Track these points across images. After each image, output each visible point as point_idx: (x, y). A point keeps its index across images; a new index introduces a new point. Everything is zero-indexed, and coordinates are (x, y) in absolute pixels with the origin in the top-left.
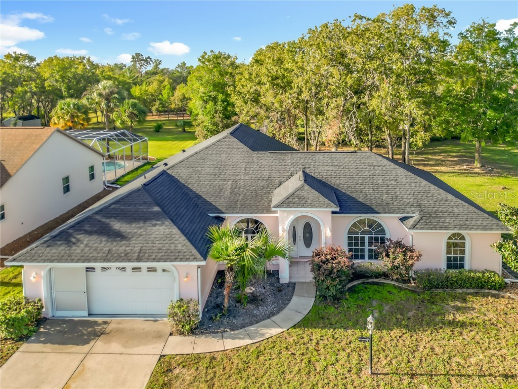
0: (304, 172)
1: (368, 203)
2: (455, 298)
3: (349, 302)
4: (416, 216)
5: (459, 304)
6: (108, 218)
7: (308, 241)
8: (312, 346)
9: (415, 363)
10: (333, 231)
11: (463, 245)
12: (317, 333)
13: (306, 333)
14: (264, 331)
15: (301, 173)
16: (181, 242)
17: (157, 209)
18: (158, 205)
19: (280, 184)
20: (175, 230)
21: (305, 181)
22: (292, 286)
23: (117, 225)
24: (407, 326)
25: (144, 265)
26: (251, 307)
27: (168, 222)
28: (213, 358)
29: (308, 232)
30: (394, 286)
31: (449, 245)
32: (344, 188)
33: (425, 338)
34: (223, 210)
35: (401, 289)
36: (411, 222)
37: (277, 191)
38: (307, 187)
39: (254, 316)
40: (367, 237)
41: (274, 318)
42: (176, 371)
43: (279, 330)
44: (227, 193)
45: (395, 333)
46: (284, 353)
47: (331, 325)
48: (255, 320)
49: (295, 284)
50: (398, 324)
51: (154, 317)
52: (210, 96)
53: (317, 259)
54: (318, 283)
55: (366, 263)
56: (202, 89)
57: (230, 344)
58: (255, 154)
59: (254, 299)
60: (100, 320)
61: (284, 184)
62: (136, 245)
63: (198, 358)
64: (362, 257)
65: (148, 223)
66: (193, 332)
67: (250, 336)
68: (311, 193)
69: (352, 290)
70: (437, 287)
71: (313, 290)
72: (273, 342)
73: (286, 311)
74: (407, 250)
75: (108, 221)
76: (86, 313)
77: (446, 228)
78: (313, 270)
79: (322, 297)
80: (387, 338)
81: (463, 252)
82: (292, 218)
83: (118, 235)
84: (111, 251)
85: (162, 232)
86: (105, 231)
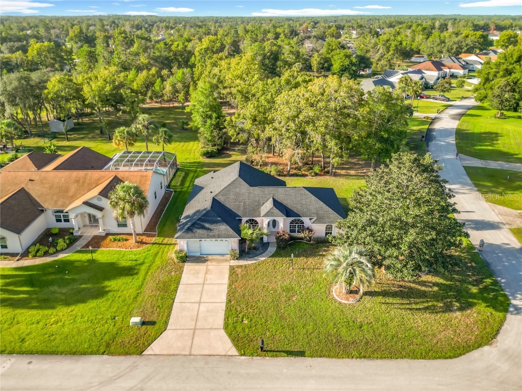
0: (273, 198)
1: (298, 213)
2: (325, 246)
3: (289, 249)
4: (315, 218)
5: (326, 249)
6: (203, 222)
7: (274, 226)
8: (275, 262)
9: (305, 266)
10: (284, 224)
11: (332, 228)
12: (277, 259)
13: (273, 259)
14: (260, 258)
15: (271, 199)
16: (231, 231)
17: (219, 219)
18: (219, 217)
19: (263, 204)
20: (228, 227)
21: (274, 205)
22: (268, 243)
23: (207, 225)
24: (306, 256)
25: (219, 239)
26: (255, 251)
27: (225, 224)
28: (246, 266)
29: (274, 223)
30: (305, 243)
31: (327, 228)
32: (289, 206)
33: (311, 259)
34: (241, 216)
35: (307, 244)
36: (313, 220)
37: (262, 207)
38: (274, 208)
39: (256, 254)
40: (297, 225)
41: (263, 255)
42: (236, 269)
43: (265, 258)
44: (242, 209)
45: (301, 258)
46: (267, 264)
47: (282, 257)
48: (257, 255)
49: (269, 243)
50: (303, 256)
51: (223, 255)
52: (207, 115)
53: (278, 235)
54: (278, 243)
55: (296, 235)
56: (201, 110)
57: (250, 262)
58: (252, 188)
59: (255, 248)
60: (205, 256)
61: (265, 204)
62: (216, 232)
63: (241, 266)
64: (295, 232)
65: (218, 224)
66: (237, 259)
67: (255, 260)
68: (276, 211)
69: (290, 245)
70: (320, 243)
71: (276, 245)
72: (263, 262)
73: (266, 252)
74: (310, 230)
75: (203, 223)
76: (199, 254)
77: (325, 223)
78: (276, 239)
79: (279, 247)
80: (299, 260)
81: (331, 230)
82: (268, 220)
83: (208, 229)
84: (208, 235)
85: (224, 228)
86: (203, 228)
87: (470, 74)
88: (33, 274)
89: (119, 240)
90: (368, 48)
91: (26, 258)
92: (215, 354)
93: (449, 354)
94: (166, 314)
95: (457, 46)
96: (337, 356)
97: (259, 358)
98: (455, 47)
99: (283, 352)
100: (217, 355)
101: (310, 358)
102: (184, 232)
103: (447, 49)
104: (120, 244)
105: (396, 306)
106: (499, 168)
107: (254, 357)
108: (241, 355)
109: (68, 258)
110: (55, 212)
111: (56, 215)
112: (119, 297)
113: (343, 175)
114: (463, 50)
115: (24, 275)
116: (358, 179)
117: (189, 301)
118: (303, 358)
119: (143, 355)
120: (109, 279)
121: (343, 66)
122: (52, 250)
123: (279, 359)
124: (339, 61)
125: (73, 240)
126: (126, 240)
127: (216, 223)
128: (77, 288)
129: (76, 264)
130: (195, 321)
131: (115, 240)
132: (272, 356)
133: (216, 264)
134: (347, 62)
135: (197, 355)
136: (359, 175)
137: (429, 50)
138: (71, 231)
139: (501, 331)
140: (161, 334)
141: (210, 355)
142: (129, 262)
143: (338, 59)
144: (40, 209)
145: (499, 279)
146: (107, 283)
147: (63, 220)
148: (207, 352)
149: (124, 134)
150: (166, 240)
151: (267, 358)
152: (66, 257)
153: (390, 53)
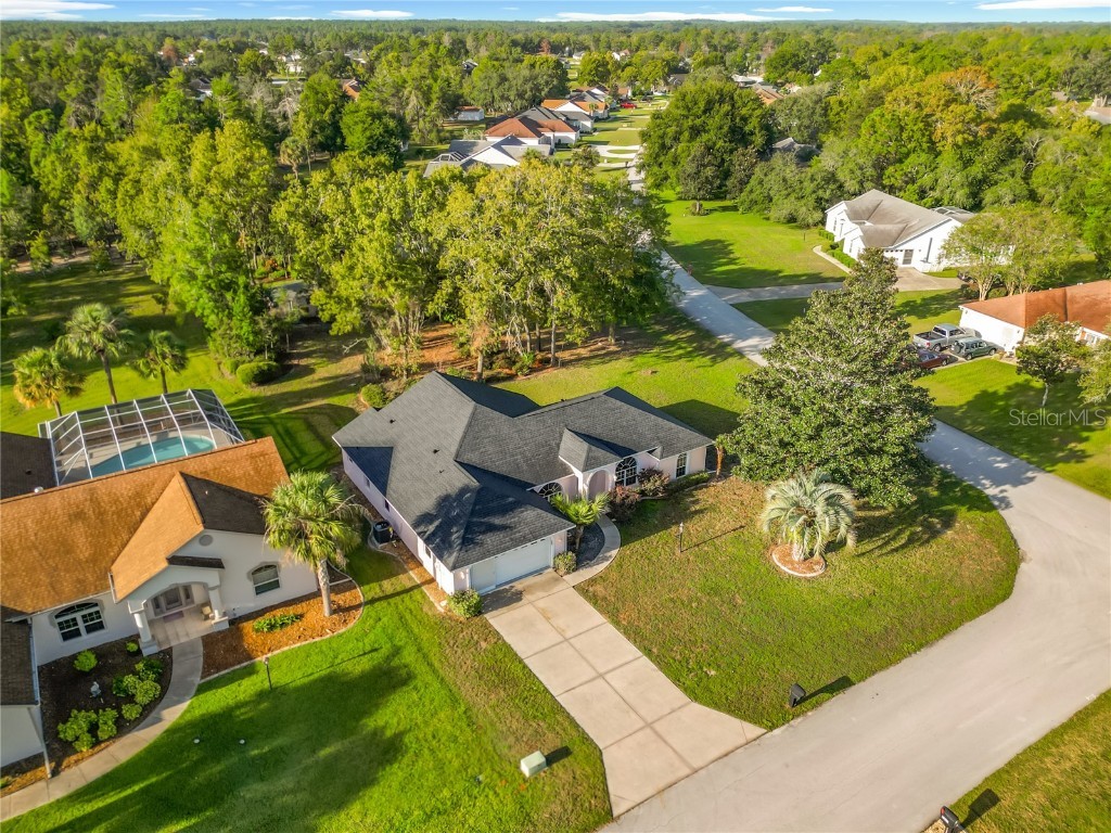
2: (689, 495)
3: (637, 519)
4: (659, 448)
5: (692, 499)
6: (484, 516)
11: (685, 459)
12: (633, 546)
14: (608, 555)
15: (566, 431)
16: (551, 518)
17: (512, 499)
20: (539, 511)
23: (497, 521)
27: (529, 507)
28: (602, 577)
30: (651, 500)
31: (679, 461)
32: (605, 438)
33: (689, 525)
34: (533, 483)
35: (655, 501)
37: (562, 454)
40: (625, 471)
41: (605, 546)
42: (592, 589)
43: (616, 551)
51: (539, 572)
52: (221, 282)
58: (518, 421)
60: (507, 587)
61: (563, 446)
62: (523, 529)
63: (594, 580)
66: (574, 571)
67: (606, 559)
70: (677, 491)
72: (621, 558)
73: (607, 540)
76: (494, 586)
79: (620, 523)
81: (685, 464)
82: (592, 475)
83: (504, 528)
84: (512, 539)
85: (530, 515)
86: (492, 528)
87: (584, 138)
88: (151, 785)
89: (283, 625)
90: (385, 95)
91: (74, 758)
92: (730, 748)
93: (1001, 593)
94: (566, 724)
95: (530, 85)
96: (890, 663)
97: (800, 720)
98: (528, 86)
99: (821, 691)
100: (737, 748)
101: (862, 684)
102: (461, 549)
103: (515, 92)
104: (292, 630)
105: (877, 552)
106: (776, 298)
107: (792, 722)
108: (771, 729)
109: (197, 713)
110: (57, 617)
111: (60, 624)
112: (434, 737)
113: (571, 361)
114: (543, 93)
115: (126, 799)
116: (603, 363)
117: (577, 683)
118: (853, 688)
119: (619, 817)
120: (367, 713)
121: (371, 137)
122: (130, 712)
123: (826, 706)
124: (359, 127)
125: (162, 666)
126: (300, 617)
127: (511, 510)
128: (317, 762)
129: (243, 714)
130: (631, 711)
131: (272, 627)
132: (814, 707)
133: (545, 594)
134: (378, 130)
135: (707, 766)
136: (600, 355)
137: (482, 95)
138: (132, 647)
139: (1015, 537)
140: (602, 761)
141: (726, 755)
142: (365, 659)
143: (356, 123)
144: (14, 620)
145: (942, 466)
146: (372, 722)
147: (83, 630)
148: (716, 753)
149: (51, 366)
150: (388, 586)
151: (810, 714)
152: (187, 711)
153: (433, 106)
